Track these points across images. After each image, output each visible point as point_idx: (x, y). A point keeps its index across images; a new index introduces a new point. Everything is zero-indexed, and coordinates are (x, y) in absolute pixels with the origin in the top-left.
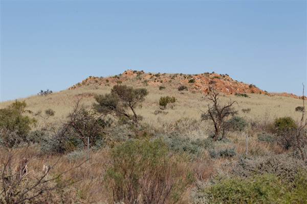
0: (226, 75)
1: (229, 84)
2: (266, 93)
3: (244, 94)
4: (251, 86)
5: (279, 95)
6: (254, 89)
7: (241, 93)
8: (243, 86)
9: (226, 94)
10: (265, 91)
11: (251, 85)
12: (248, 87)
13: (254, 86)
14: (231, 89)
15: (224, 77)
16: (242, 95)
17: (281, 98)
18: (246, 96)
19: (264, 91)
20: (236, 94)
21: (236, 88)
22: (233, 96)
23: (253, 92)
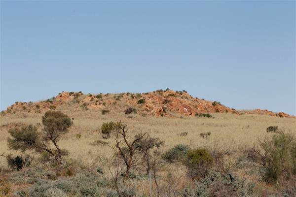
0: (184, 91)
1: (187, 102)
2: (234, 111)
3: (206, 113)
4: (214, 104)
5: (250, 112)
6: (219, 107)
7: (203, 113)
8: (205, 104)
9: (183, 115)
10: (233, 109)
11: (215, 102)
12: (211, 105)
13: (219, 103)
14: (190, 108)
15: (181, 94)
16: (204, 115)
17: (252, 117)
18: (208, 116)
19: (231, 108)
20: (197, 115)
21: (196, 107)
22: (193, 116)
23: (217, 111)
